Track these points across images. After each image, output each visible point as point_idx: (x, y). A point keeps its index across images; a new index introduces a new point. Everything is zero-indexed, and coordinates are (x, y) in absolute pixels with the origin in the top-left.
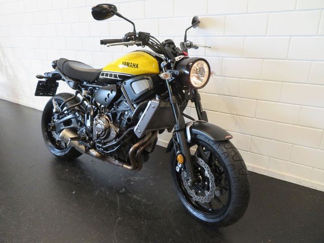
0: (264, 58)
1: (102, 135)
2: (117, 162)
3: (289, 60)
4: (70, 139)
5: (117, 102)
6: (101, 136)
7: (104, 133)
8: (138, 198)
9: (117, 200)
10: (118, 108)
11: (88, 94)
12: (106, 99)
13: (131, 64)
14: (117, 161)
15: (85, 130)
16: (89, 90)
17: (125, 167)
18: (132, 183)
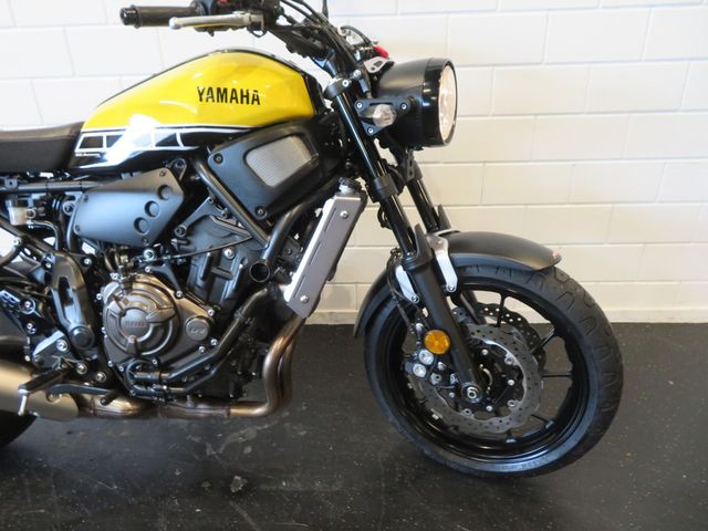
0: (494, 65)
1: (153, 342)
2: (203, 410)
3: (547, 64)
4: (24, 391)
5: (184, 226)
6: (149, 346)
7: (160, 333)
8: (299, 487)
9: (242, 519)
10: (189, 243)
11: (38, 218)
12: (137, 221)
13: (234, 90)
14: (201, 406)
15: (63, 343)
16: (31, 203)
17: (236, 416)
18: (248, 450)
